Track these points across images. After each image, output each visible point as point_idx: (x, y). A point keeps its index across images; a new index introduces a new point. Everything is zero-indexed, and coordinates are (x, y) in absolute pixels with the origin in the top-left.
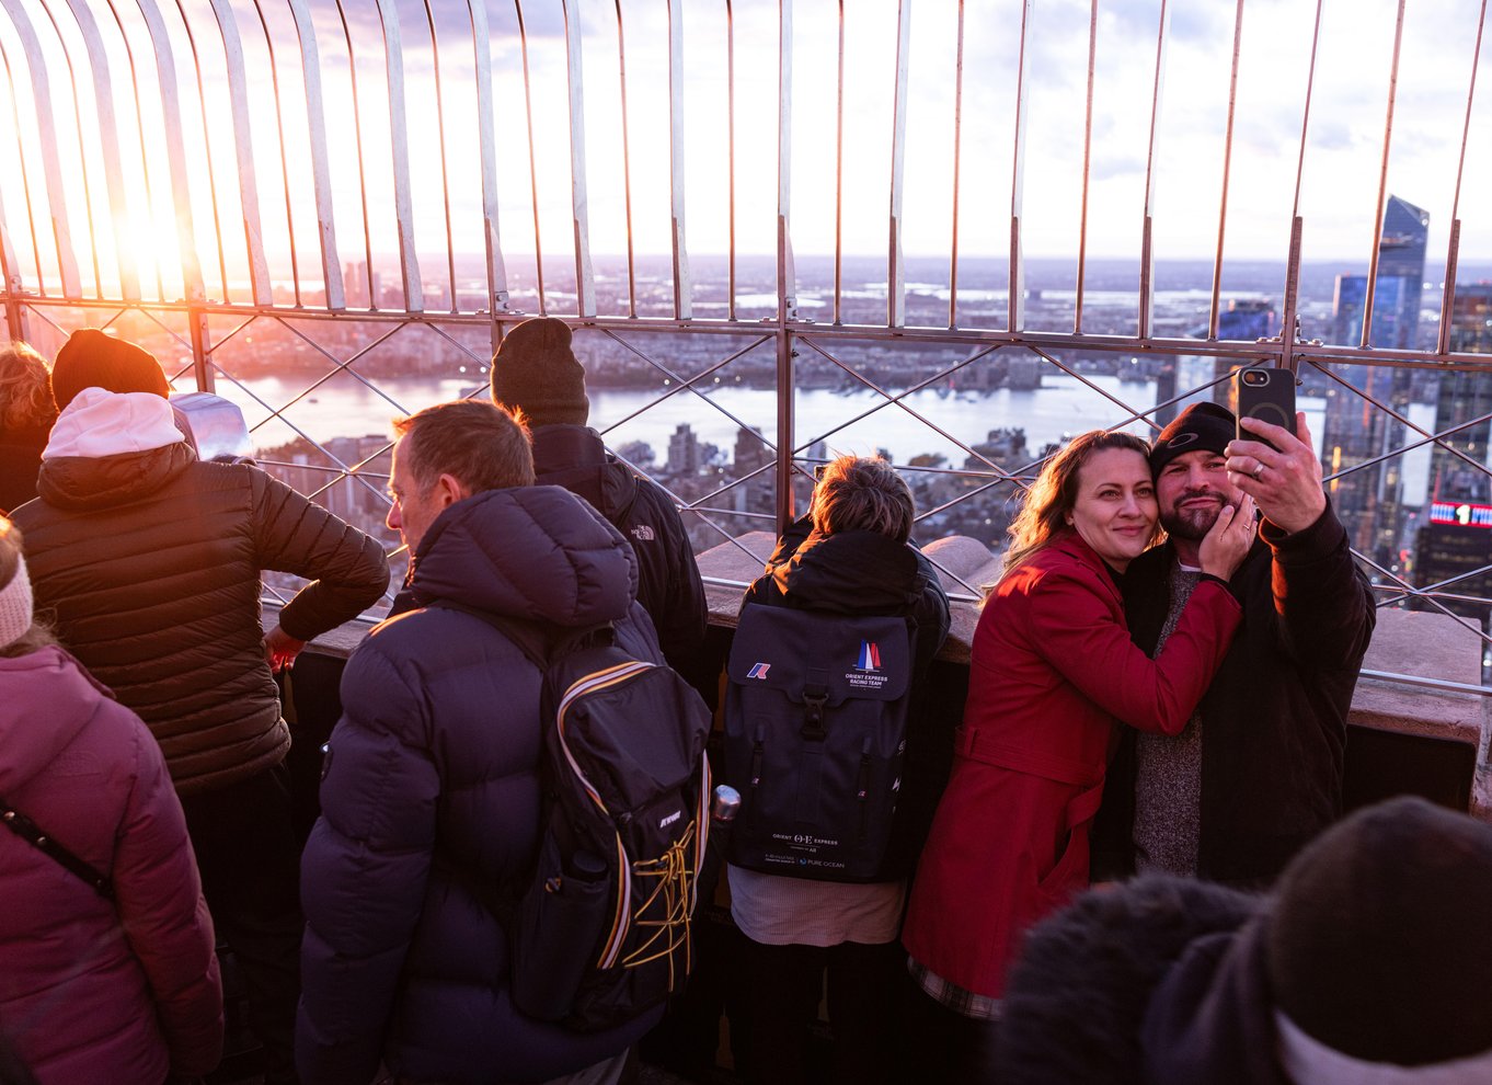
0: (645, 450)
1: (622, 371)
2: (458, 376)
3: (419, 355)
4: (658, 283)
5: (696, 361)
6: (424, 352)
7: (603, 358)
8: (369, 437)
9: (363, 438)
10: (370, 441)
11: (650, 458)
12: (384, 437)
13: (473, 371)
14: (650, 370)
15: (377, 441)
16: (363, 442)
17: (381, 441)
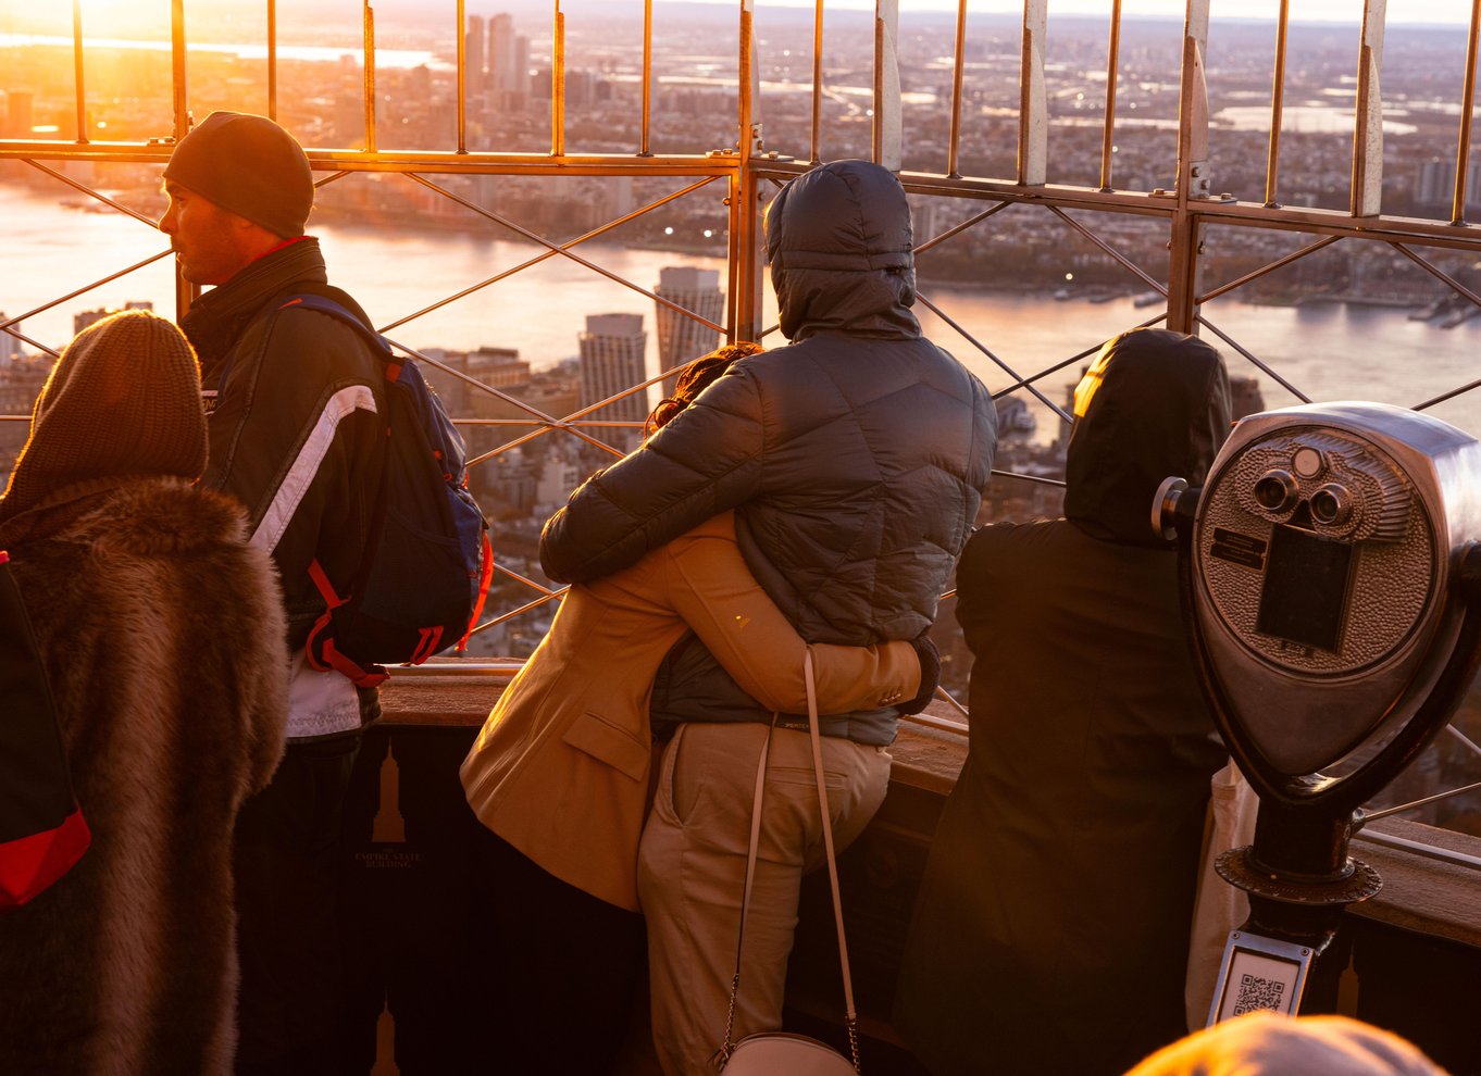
0: (1015, 412)
1: (980, 251)
2: (659, 244)
3: (589, 200)
4: (1066, 76)
5: (1131, 236)
6: (600, 195)
7: (942, 222)
8: (484, 352)
9: (473, 353)
10: (484, 359)
11: (1026, 430)
12: (512, 354)
13: (687, 234)
14: (1037, 249)
15: (500, 361)
16: (472, 361)
17: (508, 361)
